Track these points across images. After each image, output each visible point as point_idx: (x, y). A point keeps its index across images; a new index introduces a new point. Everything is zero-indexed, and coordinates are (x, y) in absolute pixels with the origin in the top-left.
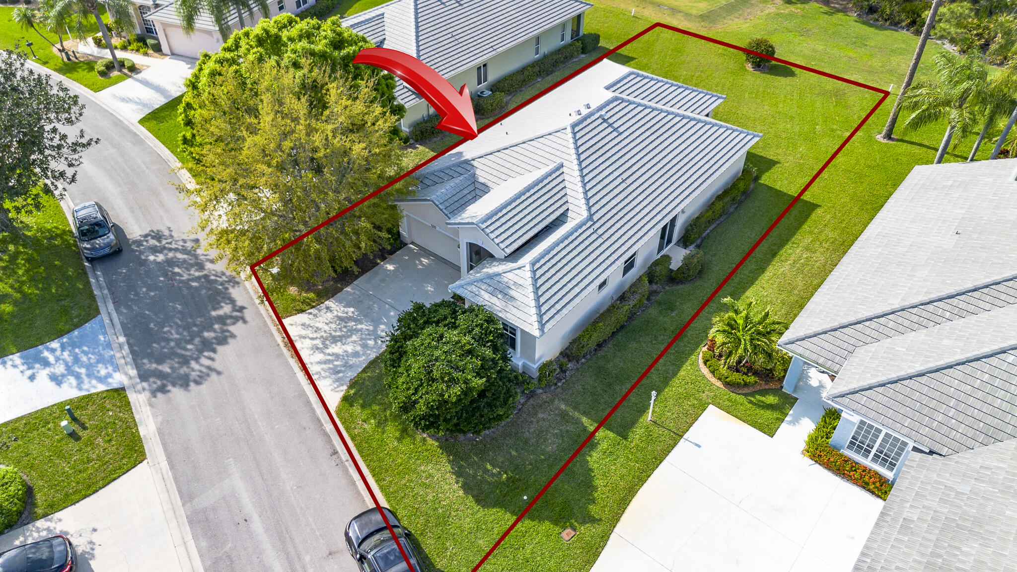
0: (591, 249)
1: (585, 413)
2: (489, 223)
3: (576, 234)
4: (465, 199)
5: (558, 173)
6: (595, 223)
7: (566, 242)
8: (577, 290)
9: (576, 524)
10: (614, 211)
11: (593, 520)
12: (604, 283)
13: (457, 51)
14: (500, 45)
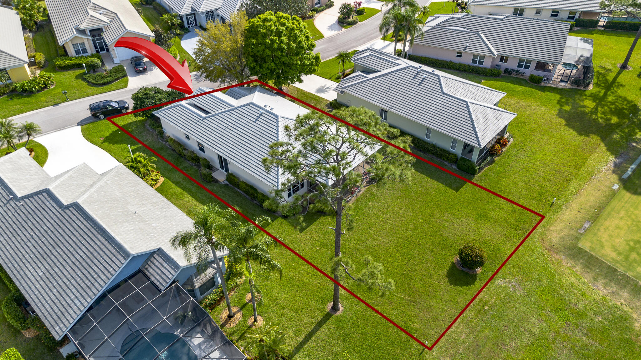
0: (190, 121)
3: (195, 115)
7: (191, 113)
8: (171, 120)
10: (209, 126)
12: (188, 138)
13: (378, 94)
14: (397, 109)
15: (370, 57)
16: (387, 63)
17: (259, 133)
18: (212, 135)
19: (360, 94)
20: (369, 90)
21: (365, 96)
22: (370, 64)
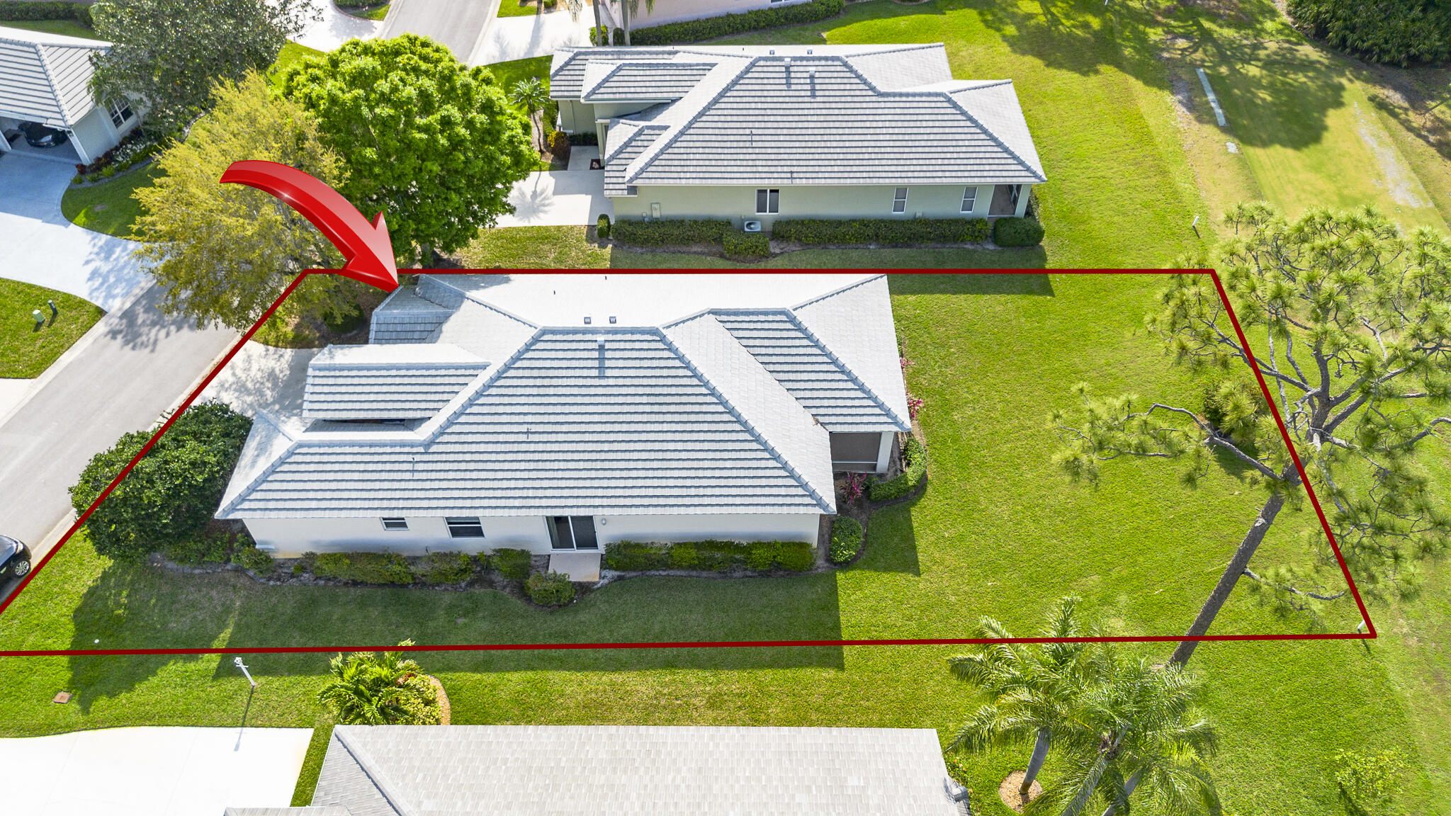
0: (384, 476)
1: (237, 625)
2: (322, 374)
3: (388, 449)
4: (409, 335)
5: (471, 372)
6: (426, 453)
7: (365, 450)
9: (77, 697)
10: (468, 457)
11: (86, 710)
12: (400, 524)
13: (735, 157)
14: (808, 175)
15: (622, 73)
16: (677, 72)
17: (645, 399)
18: (500, 475)
19: (688, 175)
20: (704, 157)
21: (707, 175)
22: (639, 90)
